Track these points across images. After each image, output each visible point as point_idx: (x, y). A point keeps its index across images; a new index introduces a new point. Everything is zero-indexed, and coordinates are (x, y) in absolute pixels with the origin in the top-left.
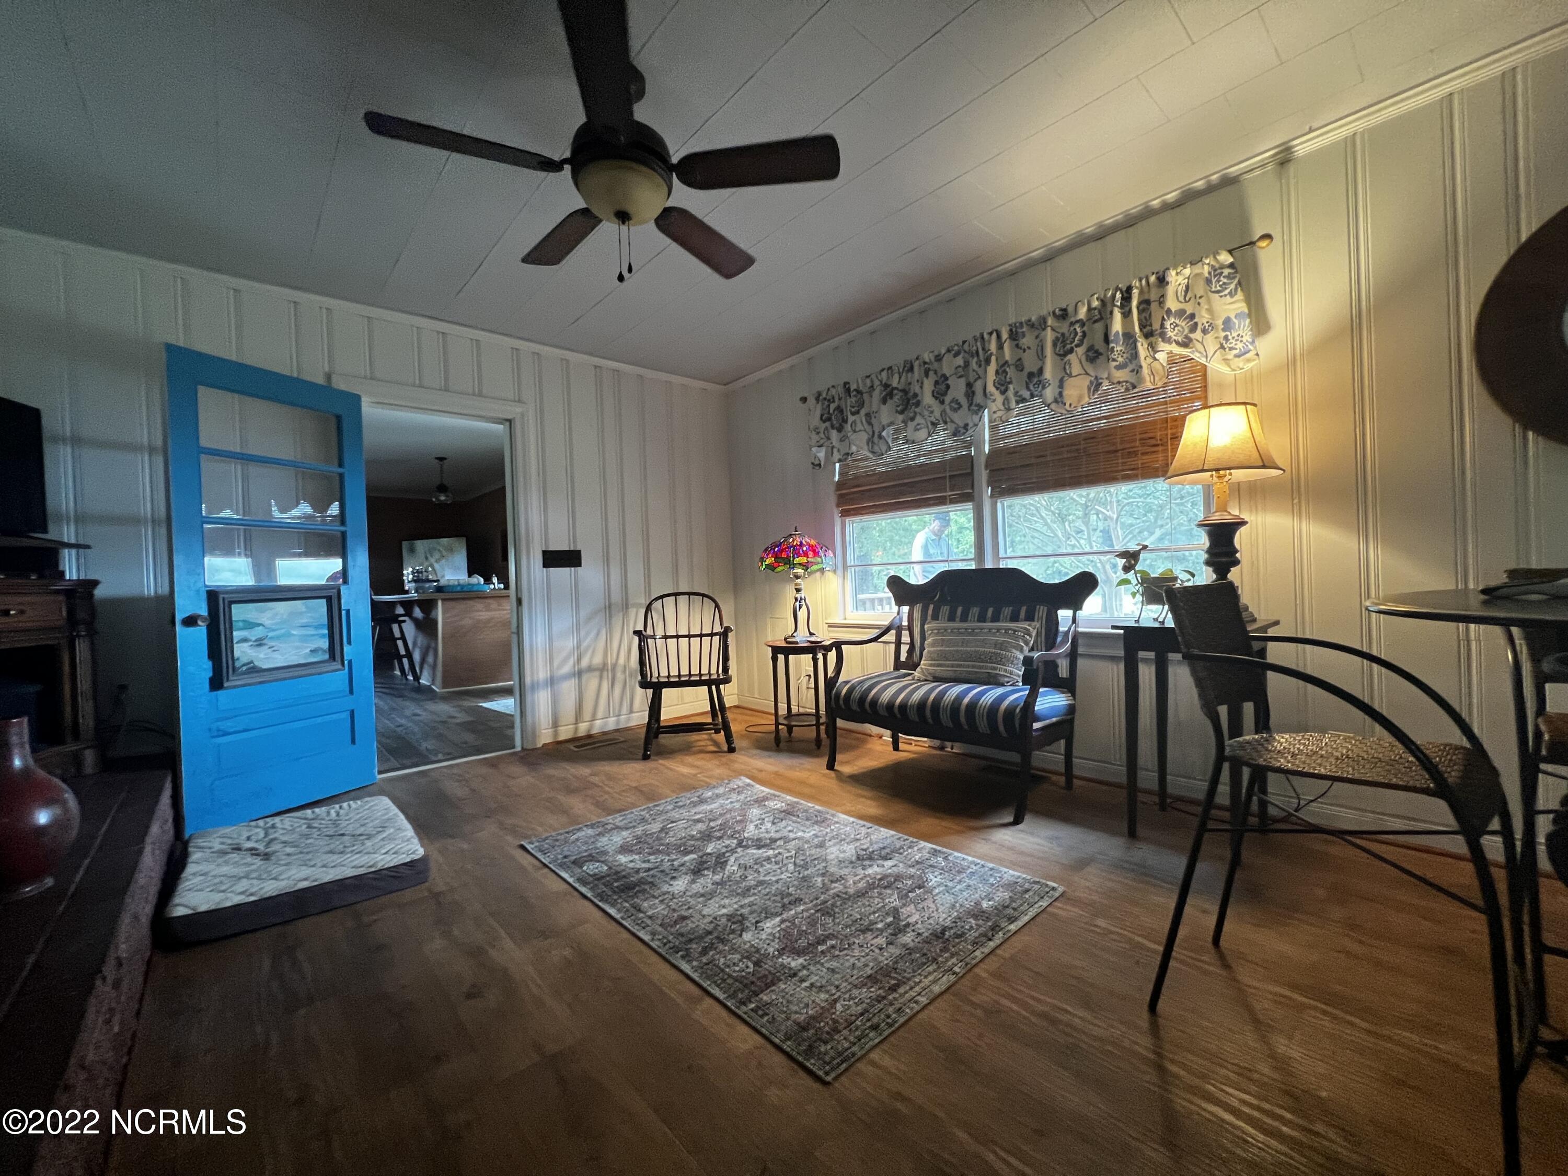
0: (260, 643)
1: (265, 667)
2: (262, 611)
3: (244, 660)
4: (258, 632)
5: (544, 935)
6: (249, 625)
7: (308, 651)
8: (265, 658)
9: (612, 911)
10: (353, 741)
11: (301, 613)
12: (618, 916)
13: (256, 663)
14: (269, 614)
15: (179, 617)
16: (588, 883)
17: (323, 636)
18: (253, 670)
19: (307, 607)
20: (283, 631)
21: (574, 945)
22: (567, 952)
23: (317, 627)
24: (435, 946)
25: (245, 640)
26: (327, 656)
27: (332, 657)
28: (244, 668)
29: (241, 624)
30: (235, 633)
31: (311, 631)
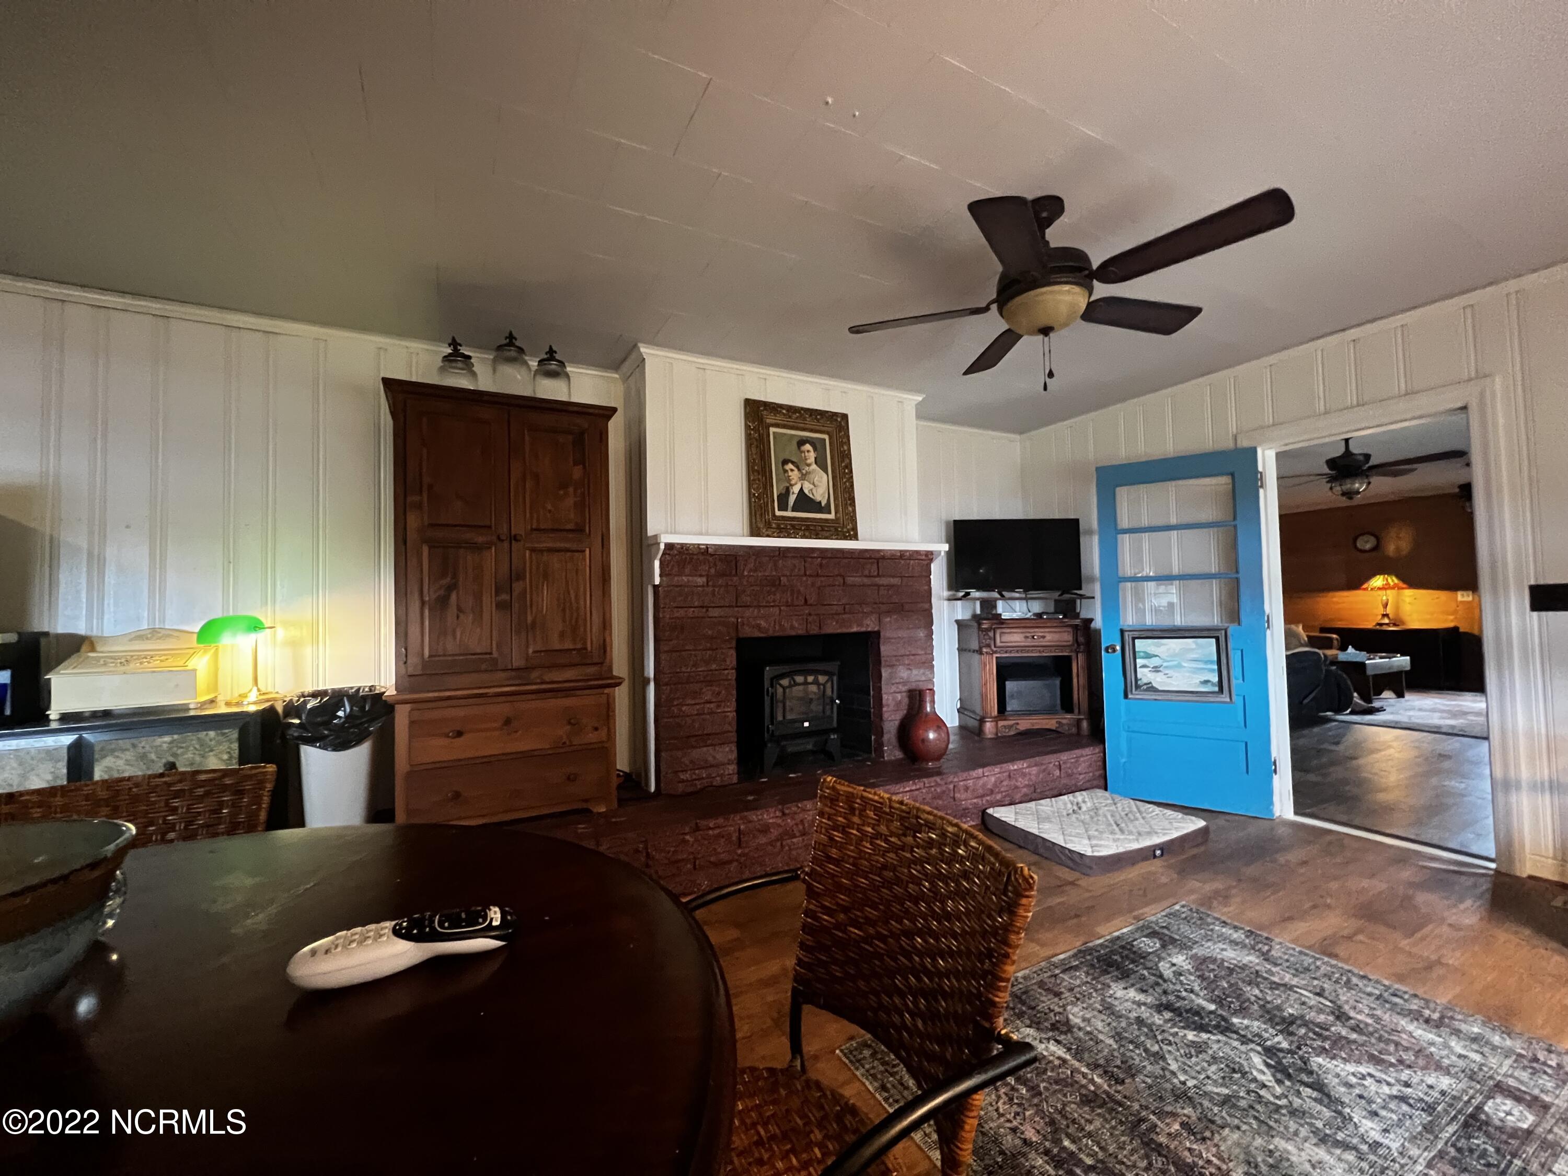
0: (1156, 669)
1: (1160, 689)
2: (1159, 646)
3: (1145, 681)
4: (1154, 662)
6: (1148, 656)
7: (1198, 681)
8: (1159, 681)
10: (1247, 772)
11: (1192, 650)
13: (1154, 685)
14: (1163, 649)
15: (1103, 647)
17: (1212, 670)
18: (1151, 689)
19: (1197, 644)
20: (1175, 663)
23: (1206, 662)
25: (1144, 666)
26: (1216, 689)
27: (1221, 690)
28: (1145, 687)
29: (1142, 654)
30: (1138, 661)
31: (1202, 666)
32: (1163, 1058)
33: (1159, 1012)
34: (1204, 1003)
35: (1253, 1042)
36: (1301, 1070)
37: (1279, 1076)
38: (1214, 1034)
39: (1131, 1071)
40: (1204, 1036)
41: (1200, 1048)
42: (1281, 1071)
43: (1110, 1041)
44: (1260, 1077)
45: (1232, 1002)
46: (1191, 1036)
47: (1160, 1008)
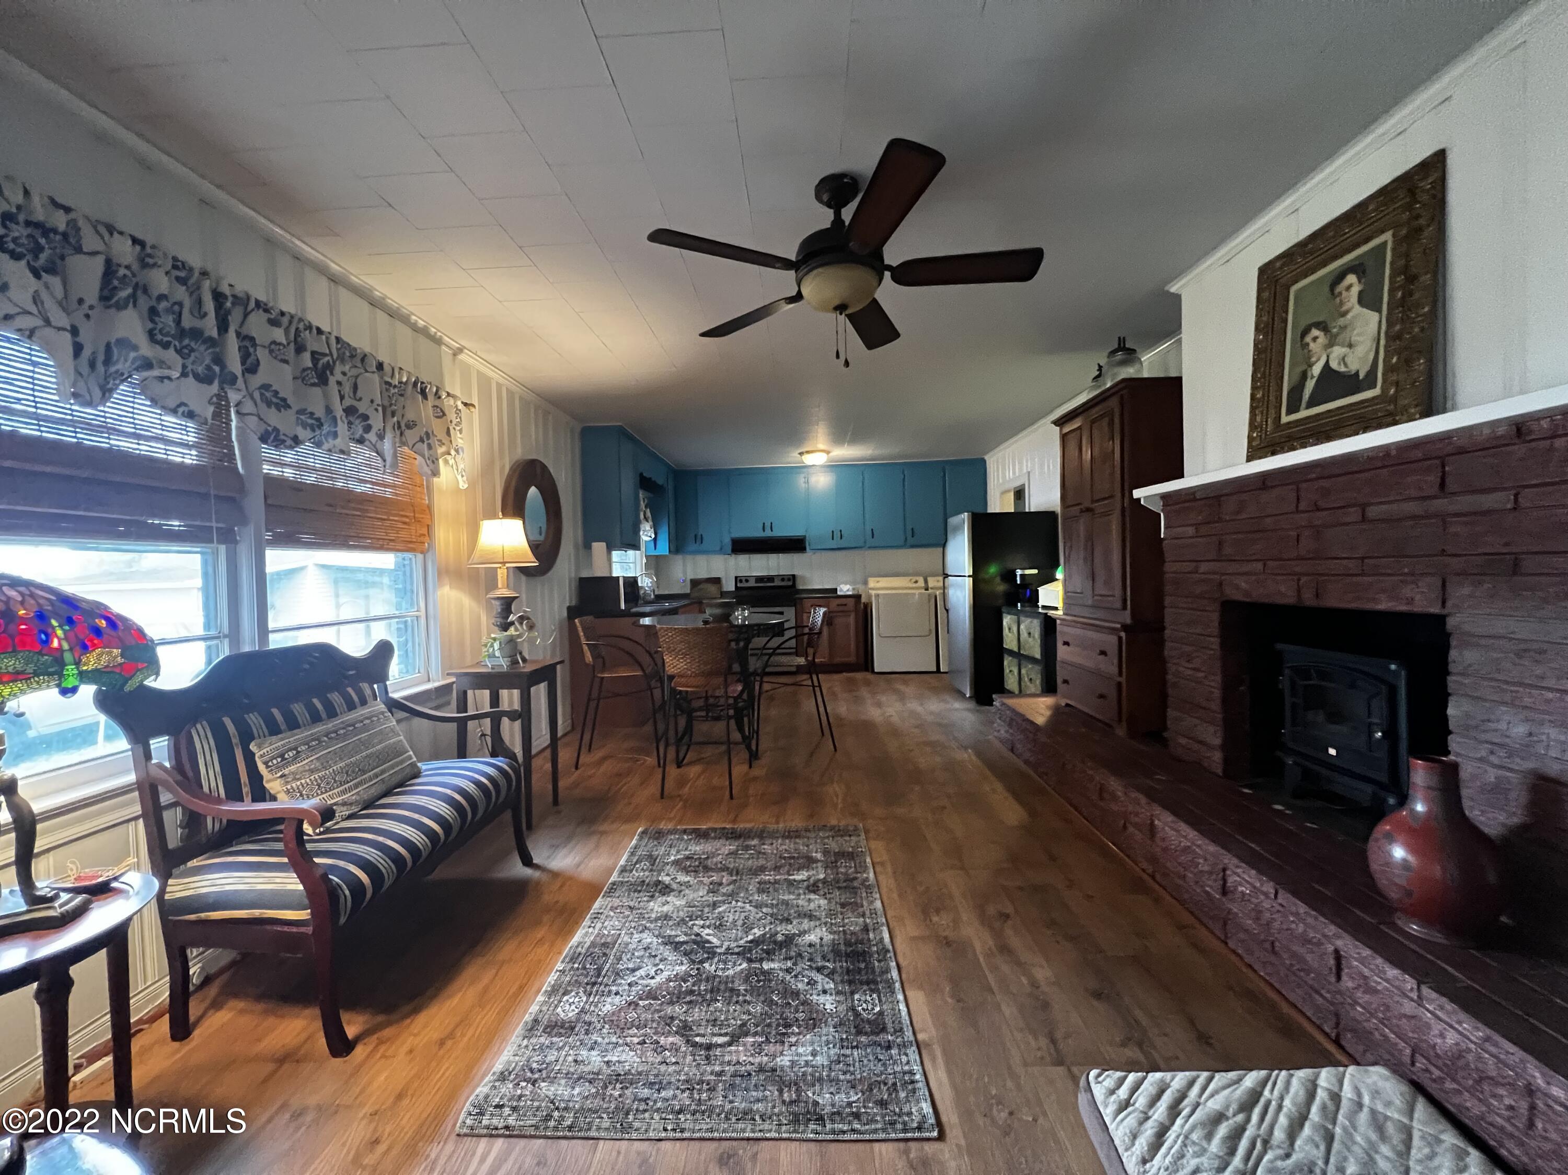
5: (948, 943)
9: (886, 936)
12: (885, 929)
16: (887, 981)
21: (928, 922)
22: (935, 919)
24: (1043, 974)
32: (756, 907)
33: (786, 936)
34: (772, 965)
35: (724, 954)
36: (691, 952)
37: (699, 939)
38: (747, 942)
39: (760, 891)
40: (750, 937)
41: (748, 929)
42: (701, 943)
43: (786, 898)
44: (707, 931)
45: (759, 981)
46: (757, 932)
47: (789, 940)
